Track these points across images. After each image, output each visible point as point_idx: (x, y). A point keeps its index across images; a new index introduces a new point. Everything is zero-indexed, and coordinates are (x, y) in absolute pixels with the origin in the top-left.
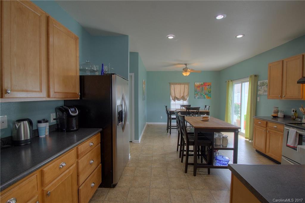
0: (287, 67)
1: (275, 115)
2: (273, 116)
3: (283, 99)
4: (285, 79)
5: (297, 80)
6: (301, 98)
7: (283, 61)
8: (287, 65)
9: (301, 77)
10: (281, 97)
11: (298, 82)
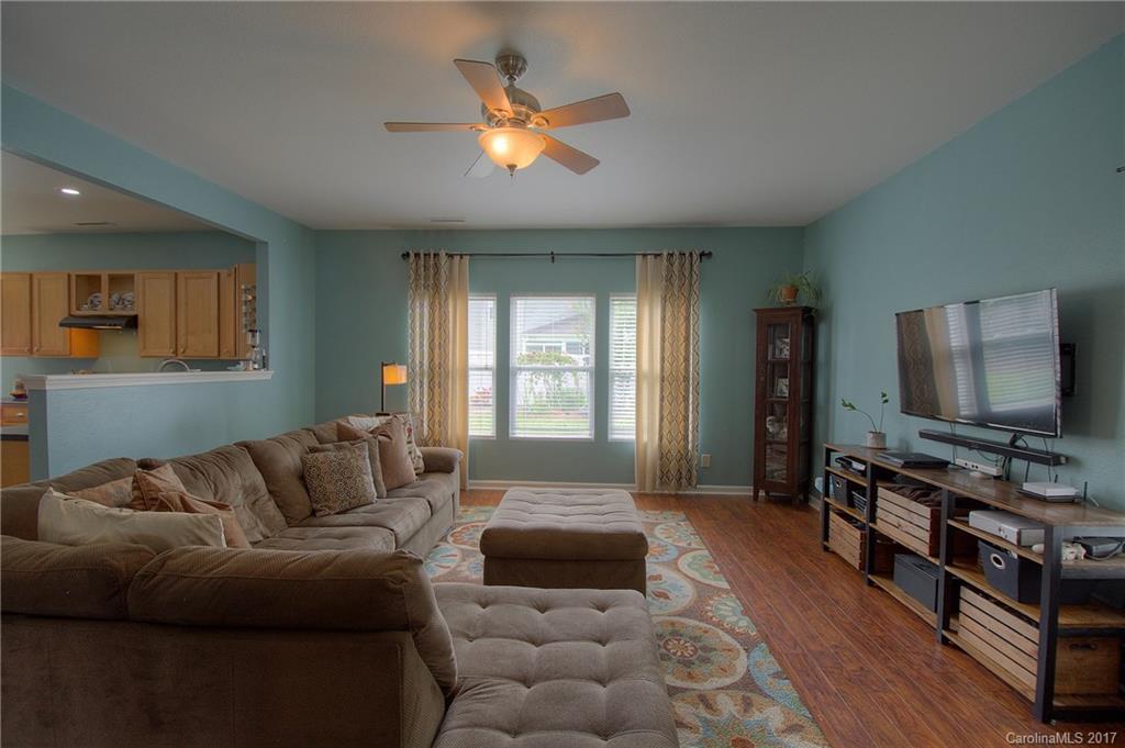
0: (39, 290)
1: (20, 392)
2: (14, 395)
3: (35, 356)
4: (36, 315)
5: (60, 320)
6: (68, 353)
7: (31, 276)
8: (39, 284)
9: (66, 315)
10: (31, 351)
11: (61, 325)
